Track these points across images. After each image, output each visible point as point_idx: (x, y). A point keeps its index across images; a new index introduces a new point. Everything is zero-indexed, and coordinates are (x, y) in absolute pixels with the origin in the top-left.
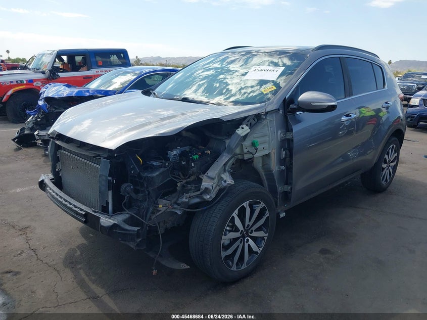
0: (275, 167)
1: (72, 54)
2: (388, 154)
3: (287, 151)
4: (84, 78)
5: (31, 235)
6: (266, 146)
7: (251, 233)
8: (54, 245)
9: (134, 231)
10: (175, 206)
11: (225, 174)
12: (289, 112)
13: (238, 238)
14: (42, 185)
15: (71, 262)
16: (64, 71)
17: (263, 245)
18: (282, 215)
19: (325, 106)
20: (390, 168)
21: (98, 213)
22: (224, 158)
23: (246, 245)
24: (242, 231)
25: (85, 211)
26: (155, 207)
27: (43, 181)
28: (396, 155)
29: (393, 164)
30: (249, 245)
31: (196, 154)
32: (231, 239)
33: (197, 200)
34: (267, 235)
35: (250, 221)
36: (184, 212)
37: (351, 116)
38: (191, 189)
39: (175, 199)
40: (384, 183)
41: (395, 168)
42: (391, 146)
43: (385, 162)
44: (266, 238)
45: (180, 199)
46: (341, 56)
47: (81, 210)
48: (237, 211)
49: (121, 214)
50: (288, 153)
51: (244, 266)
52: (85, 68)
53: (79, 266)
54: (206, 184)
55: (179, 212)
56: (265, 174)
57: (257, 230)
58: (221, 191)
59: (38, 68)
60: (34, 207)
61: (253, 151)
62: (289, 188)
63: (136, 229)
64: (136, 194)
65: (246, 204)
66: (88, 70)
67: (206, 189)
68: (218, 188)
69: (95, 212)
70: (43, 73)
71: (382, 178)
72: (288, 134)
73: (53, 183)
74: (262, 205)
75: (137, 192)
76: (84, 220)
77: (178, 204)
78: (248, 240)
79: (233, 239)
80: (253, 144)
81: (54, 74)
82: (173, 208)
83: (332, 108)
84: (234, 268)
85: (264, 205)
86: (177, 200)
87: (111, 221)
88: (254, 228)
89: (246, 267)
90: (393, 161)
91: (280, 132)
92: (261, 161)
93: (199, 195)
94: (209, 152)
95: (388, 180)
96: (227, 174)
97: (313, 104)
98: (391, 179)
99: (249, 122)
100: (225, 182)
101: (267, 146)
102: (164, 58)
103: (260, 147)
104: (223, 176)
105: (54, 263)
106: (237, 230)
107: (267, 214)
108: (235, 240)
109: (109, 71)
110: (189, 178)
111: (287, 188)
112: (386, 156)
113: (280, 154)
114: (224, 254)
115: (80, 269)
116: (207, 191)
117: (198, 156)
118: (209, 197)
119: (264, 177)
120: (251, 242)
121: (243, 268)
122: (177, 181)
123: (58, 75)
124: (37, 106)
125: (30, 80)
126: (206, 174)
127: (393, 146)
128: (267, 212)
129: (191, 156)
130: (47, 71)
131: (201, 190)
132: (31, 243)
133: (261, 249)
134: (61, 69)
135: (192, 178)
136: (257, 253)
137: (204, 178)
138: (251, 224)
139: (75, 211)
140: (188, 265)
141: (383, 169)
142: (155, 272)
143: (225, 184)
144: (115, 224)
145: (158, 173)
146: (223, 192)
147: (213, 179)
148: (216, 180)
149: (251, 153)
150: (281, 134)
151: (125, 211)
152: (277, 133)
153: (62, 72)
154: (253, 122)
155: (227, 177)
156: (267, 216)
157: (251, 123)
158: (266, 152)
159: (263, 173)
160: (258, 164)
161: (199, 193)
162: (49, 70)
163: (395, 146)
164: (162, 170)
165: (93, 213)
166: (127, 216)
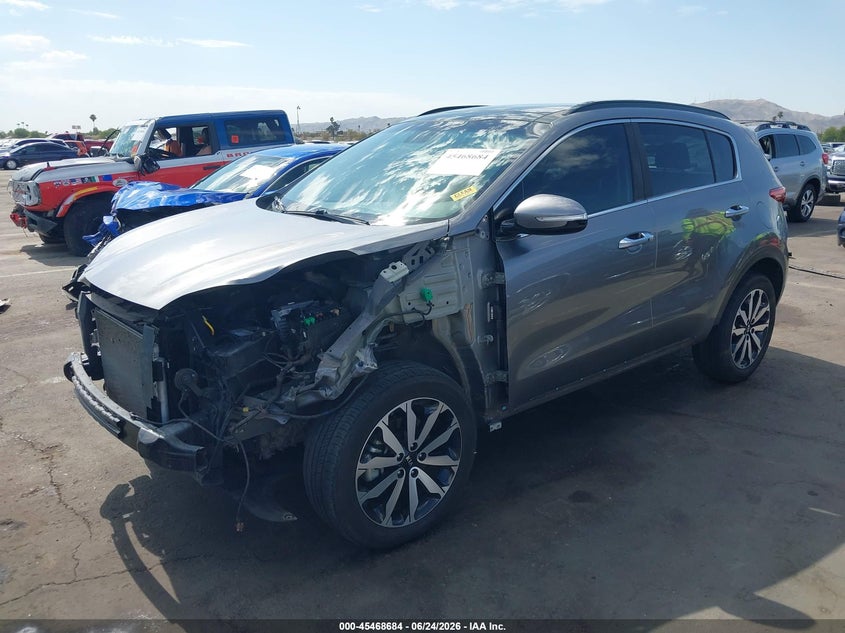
0: (474, 337)
1: (185, 125)
2: (745, 308)
3: (498, 307)
4: (205, 169)
5: (59, 459)
6: (453, 298)
7: (422, 459)
8: (93, 478)
9: (191, 452)
10: (276, 410)
11: (364, 350)
12: (501, 235)
13: (394, 468)
14: (69, 371)
15: (114, 507)
16: (171, 155)
17: (451, 482)
18: (495, 426)
19: (562, 221)
20: (754, 335)
21: (140, 420)
22: (363, 323)
23: (413, 481)
24: (401, 454)
25: (120, 418)
26: (236, 410)
27: (70, 364)
28: (767, 308)
29: (761, 328)
30: (418, 481)
31: (313, 315)
32: (380, 470)
33: (310, 399)
34: (458, 463)
35: (417, 437)
36: (291, 420)
37: (642, 237)
38: (302, 380)
39: (274, 397)
40: (739, 365)
41: (766, 336)
42: (753, 293)
43: (740, 323)
44: (455, 469)
45: (283, 397)
46: (629, 121)
47: (115, 415)
48: (386, 419)
49: (177, 422)
50: (499, 311)
51: (410, 520)
52: (207, 149)
53: (126, 516)
54: (325, 369)
55: (282, 421)
56: (458, 350)
57: (434, 454)
58: (354, 381)
59: (121, 153)
60: (75, 411)
61: (424, 308)
62: (505, 376)
63: (195, 449)
64: (201, 388)
65: (406, 406)
66: (213, 153)
67: (325, 378)
68: (350, 376)
69: (134, 418)
70: (131, 161)
71: (733, 355)
72: (498, 275)
73: (85, 368)
74: (442, 407)
75: (202, 384)
76: (118, 432)
77: (281, 407)
78: (416, 472)
79: (385, 468)
80: (422, 296)
81: (150, 163)
82: (269, 412)
83: (580, 226)
84: (387, 522)
85: (446, 407)
86: (279, 398)
87: (155, 434)
88: (427, 450)
89: (413, 520)
90: (760, 322)
91: (480, 272)
92: (448, 326)
93: (312, 389)
94: (337, 312)
95: (752, 361)
96: (368, 351)
97: (539, 219)
98: (759, 359)
99: (419, 255)
100: (361, 365)
101: (456, 298)
102: (385, 120)
103: (437, 301)
104: (359, 354)
105: (85, 509)
106: (391, 453)
107: (455, 424)
108: (389, 470)
109: (245, 154)
110: (299, 358)
111: (501, 376)
112: (741, 312)
113: (483, 313)
114: (363, 497)
115: (127, 520)
116: (326, 382)
117: (313, 320)
118: (329, 392)
119: (457, 356)
120: (423, 476)
121: (407, 523)
122: (276, 364)
123: (157, 165)
124: (100, 227)
125: (106, 176)
126: (328, 352)
127: (757, 293)
128: (455, 420)
129: (302, 319)
130: (136, 158)
131: (317, 381)
132: (55, 473)
133: (446, 489)
134: (165, 152)
135: (304, 359)
136: (437, 496)
137: (325, 358)
138: (420, 442)
139: (105, 416)
140: (295, 514)
141: (736, 338)
142: (239, 527)
143: (361, 370)
144: (159, 439)
145: (236, 350)
146: (359, 385)
147: (340, 360)
148: (346, 363)
149: (419, 312)
150: (483, 275)
151: (183, 417)
152: (475, 275)
153: (166, 158)
154: (426, 255)
155: (366, 356)
156: (453, 428)
157: (421, 258)
158: (454, 310)
159: (455, 349)
160: (442, 332)
161: (312, 386)
162: (141, 157)
163: (761, 292)
164: (247, 344)
165: (131, 420)
166: (186, 425)
